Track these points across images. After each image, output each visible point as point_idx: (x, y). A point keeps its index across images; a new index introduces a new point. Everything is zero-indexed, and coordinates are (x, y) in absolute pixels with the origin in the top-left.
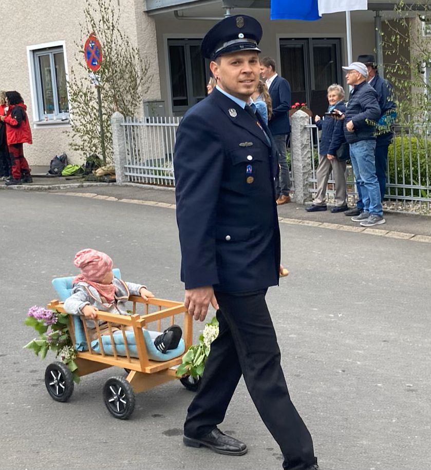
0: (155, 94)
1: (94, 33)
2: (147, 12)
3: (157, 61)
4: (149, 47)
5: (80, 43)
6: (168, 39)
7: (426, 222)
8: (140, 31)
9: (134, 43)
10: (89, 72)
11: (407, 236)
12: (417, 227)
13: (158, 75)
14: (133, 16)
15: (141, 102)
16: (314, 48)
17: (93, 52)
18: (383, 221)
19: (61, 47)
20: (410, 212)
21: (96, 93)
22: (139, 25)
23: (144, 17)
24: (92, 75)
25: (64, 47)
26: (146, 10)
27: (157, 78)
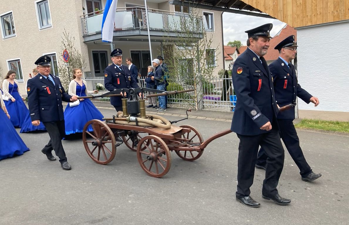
0: (88, 69)
1: (66, 49)
2: (84, 42)
3: (88, 59)
4: (85, 54)
5: (61, 53)
6: (92, 51)
7: (177, 110)
8: (82, 48)
9: (80, 52)
10: (65, 62)
11: (170, 114)
12: (174, 112)
13: (89, 63)
14: (79, 44)
15: (83, 72)
16: (143, 54)
17: (66, 56)
18: (166, 110)
19: (55, 54)
20: (172, 107)
21: (67, 70)
22: (81, 46)
23: (83, 44)
24: (66, 64)
25: (56, 54)
26: (84, 41)
27: (89, 64)
